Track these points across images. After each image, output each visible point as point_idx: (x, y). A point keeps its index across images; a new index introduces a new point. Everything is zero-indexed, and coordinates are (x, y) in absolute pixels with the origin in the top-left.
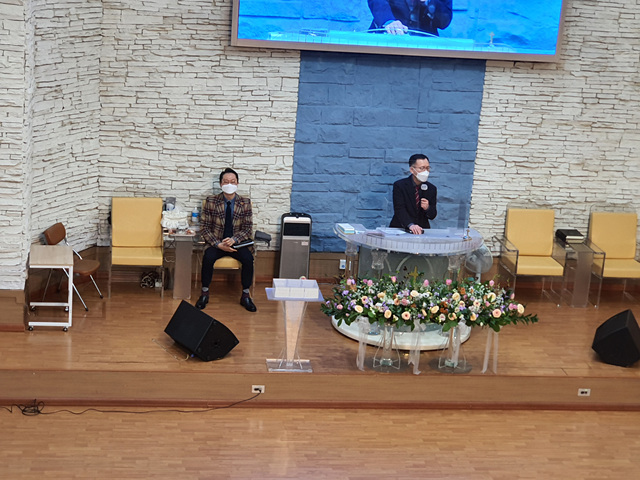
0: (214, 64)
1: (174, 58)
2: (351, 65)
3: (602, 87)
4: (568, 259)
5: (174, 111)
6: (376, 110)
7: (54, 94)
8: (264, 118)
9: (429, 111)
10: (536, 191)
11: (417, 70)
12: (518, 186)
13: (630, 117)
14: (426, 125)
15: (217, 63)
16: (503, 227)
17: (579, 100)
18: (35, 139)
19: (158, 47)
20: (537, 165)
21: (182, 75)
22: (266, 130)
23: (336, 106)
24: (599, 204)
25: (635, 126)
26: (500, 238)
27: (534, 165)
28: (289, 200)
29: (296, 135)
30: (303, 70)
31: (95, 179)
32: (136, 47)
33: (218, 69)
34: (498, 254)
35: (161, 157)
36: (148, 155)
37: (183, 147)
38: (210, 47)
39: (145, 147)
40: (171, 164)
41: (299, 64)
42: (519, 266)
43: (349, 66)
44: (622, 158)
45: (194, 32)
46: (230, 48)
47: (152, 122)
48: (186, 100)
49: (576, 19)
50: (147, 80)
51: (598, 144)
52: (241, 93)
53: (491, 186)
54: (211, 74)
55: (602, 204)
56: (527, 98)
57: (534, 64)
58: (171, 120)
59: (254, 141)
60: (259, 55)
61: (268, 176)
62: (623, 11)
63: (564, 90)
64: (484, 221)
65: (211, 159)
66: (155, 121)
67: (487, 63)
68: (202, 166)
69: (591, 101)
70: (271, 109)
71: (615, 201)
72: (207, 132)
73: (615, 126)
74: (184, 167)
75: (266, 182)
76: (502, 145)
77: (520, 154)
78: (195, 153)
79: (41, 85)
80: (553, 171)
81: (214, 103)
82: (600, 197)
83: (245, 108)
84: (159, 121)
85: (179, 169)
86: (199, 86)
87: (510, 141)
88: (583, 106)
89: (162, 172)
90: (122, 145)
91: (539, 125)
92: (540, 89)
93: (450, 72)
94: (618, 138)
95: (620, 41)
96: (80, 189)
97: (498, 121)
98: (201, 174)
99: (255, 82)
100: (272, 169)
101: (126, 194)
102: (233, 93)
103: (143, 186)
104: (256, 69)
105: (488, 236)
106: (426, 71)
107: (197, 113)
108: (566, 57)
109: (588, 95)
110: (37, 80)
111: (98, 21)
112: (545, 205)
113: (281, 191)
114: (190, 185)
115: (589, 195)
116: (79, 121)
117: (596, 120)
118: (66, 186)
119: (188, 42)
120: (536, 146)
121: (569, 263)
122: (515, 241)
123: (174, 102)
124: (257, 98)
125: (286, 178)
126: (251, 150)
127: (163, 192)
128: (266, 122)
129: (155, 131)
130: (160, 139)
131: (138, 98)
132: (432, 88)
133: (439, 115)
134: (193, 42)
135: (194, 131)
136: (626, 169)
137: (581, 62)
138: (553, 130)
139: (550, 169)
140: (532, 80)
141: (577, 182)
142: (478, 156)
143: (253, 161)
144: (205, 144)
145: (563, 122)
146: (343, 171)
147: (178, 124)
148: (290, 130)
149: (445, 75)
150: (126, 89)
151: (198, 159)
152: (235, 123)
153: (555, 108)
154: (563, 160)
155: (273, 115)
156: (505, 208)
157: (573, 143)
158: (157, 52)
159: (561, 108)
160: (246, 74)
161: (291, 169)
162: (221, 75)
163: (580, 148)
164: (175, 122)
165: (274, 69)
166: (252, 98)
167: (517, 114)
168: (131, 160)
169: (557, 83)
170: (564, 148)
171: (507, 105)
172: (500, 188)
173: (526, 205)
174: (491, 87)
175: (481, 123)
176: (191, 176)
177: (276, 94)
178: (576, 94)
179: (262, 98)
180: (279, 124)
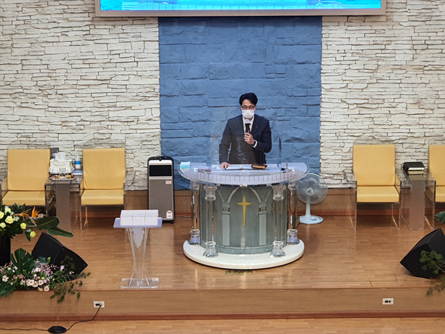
0: (85, 33)
1: (51, 30)
2: (203, 27)
3: (430, 34)
5: (54, 75)
6: (228, 65)
8: (132, 77)
9: (275, 63)
10: (378, 129)
12: (361, 125)
14: (273, 75)
15: (88, 32)
16: (351, 161)
17: (409, 47)
19: (36, 22)
20: (377, 106)
21: (59, 44)
22: (134, 87)
23: (193, 64)
24: (437, 138)
27: (374, 106)
28: (159, 146)
29: (160, 89)
30: (162, 34)
32: (18, 22)
33: (88, 37)
34: (349, 186)
35: (47, 114)
36: (36, 113)
37: (65, 105)
38: (81, 19)
39: (33, 106)
40: (56, 119)
41: (157, 29)
42: (358, 196)
43: (201, 28)
45: (66, 7)
46: (96, 19)
47: (37, 85)
48: (63, 65)
50: (30, 49)
51: (431, 85)
52: (111, 57)
53: (337, 126)
54: (83, 42)
55: (440, 138)
56: (362, 48)
57: (365, 18)
58: (53, 83)
59: (125, 97)
60: (123, 23)
61: (139, 126)
63: (395, 39)
64: (334, 157)
65: (90, 114)
66: (40, 83)
67: (323, 19)
68: (82, 120)
69: (421, 47)
70: (136, 69)
72: (84, 91)
74: (67, 121)
75: (138, 131)
76: (344, 90)
77: (360, 97)
78: (75, 109)
80: (392, 111)
81: (88, 66)
82: (437, 132)
83: (115, 69)
84: (43, 83)
85: (64, 123)
86: (74, 52)
87: (350, 86)
88: (414, 52)
89: (49, 127)
90: (14, 105)
91: (375, 71)
92: (373, 39)
93: (289, 28)
97: (337, 69)
98: (82, 127)
99: (121, 47)
100: (142, 120)
101: (20, 147)
102: (103, 57)
103: (34, 139)
104: (121, 36)
105: (338, 170)
106: (268, 29)
107: (74, 75)
108: (394, 10)
109: (418, 42)
112: (386, 141)
113: (151, 138)
114: (74, 137)
115: (428, 130)
117: (427, 64)
119: (61, 16)
120: (374, 89)
123: (52, 66)
124: (125, 60)
125: (156, 127)
126: (123, 104)
127: (51, 143)
128: (133, 80)
129: (40, 92)
130: (45, 99)
131: (23, 65)
132: (276, 43)
133: (285, 66)
134: (66, 16)
135: (73, 91)
137: (408, 14)
138: (389, 75)
139: (389, 109)
140: (365, 32)
141: (415, 119)
142: (323, 100)
143: (125, 114)
144: (83, 101)
145: (397, 67)
146: (204, 119)
147: (59, 86)
148: (155, 86)
149: (285, 31)
150: (13, 58)
151: (78, 114)
152: (104, 81)
153: (388, 55)
154: (400, 100)
155: (140, 73)
156: (351, 145)
157: (409, 85)
158: (36, 26)
159: (394, 55)
160: (112, 40)
161: (159, 119)
162: (92, 42)
163: (415, 89)
164: (56, 84)
165: (137, 34)
166: (120, 60)
167: (354, 62)
168: (22, 118)
169: (388, 33)
170: (400, 90)
171: (344, 55)
172: (345, 127)
173: (370, 142)
174: (328, 39)
175: (322, 71)
176: (74, 129)
177: (140, 56)
178: (406, 42)
179: (128, 60)
180: (145, 81)
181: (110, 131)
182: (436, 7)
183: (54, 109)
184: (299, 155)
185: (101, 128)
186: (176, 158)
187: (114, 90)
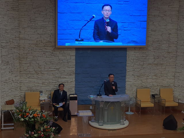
0: (51, 53)
1: (40, 52)
2: (89, 51)
3: (159, 54)
5: (41, 67)
6: (97, 64)
7: (7, 64)
8: (66, 68)
9: (112, 63)
10: (143, 84)
11: (108, 52)
12: (138, 82)
13: (167, 61)
14: (111, 67)
16: (136, 94)
17: (153, 58)
18: (2, 77)
19: (35, 49)
20: (143, 76)
21: (43, 57)
22: (67, 71)
23: (86, 63)
25: (169, 64)
28: (74, 90)
29: (75, 72)
31: (19, 88)
32: (29, 50)
33: (52, 54)
35: (38, 80)
36: (34, 80)
37: (43, 77)
38: (50, 49)
39: (33, 77)
40: (40, 82)
41: (75, 52)
42: (141, 105)
44: (166, 73)
45: (45, 45)
46: (56, 49)
48: (44, 64)
49: (150, 36)
50: (33, 59)
51: (159, 70)
52: (59, 61)
53: (131, 83)
54: (51, 56)
55: (162, 86)
56: (139, 58)
57: (140, 48)
58: (40, 70)
59: (64, 74)
60: (64, 50)
61: (68, 84)
62: (163, 33)
63: (149, 55)
65: (52, 80)
66: (35, 70)
67: (127, 49)
68: (49, 82)
69: (156, 58)
70: (67, 65)
71: (165, 85)
72: (50, 72)
73: (164, 64)
75: (68, 86)
76: (133, 71)
77: (138, 74)
78: (47, 78)
79: (3, 61)
80: (148, 78)
81: (52, 64)
82: (161, 84)
83: (61, 65)
84: (37, 70)
85: (43, 83)
86: (47, 59)
87: (135, 70)
89: (38, 84)
90: (26, 77)
91: (143, 65)
92: (142, 55)
93: (117, 52)
94: (165, 68)
95: (163, 41)
96: (15, 90)
97: (131, 65)
98: (49, 84)
99: (63, 58)
100: (69, 82)
101: (28, 91)
102: (57, 61)
103: (33, 89)
104: (63, 54)
106: (110, 52)
107: (47, 67)
108: (149, 46)
109: (156, 56)
110: (2, 60)
111: (18, 43)
112: (146, 87)
113: (72, 88)
114: (46, 88)
115: (158, 84)
116: (14, 71)
117: (158, 63)
118: (11, 90)
119: (43, 48)
120: (142, 71)
122: (139, 98)
123: (40, 64)
124: (64, 62)
125: (73, 84)
126: (63, 77)
127: (39, 90)
129: (35, 73)
130: (37, 75)
131: (30, 64)
132: (112, 56)
133: (115, 64)
134: (45, 47)
135: (46, 72)
136: (167, 76)
137: (153, 47)
138: (147, 66)
140: (140, 53)
141: (155, 80)
142: (127, 75)
143: (64, 80)
144: (50, 76)
145: (149, 64)
146: (89, 81)
148: (74, 70)
150: (27, 61)
151: (48, 80)
152: (58, 69)
153: (147, 60)
154: (150, 74)
155: (69, 66)
156: (136, 89)
157: (152, 70)
158: (35, 51)
160: (60, 55)
161: (74, 81)
162: (54, 56)
163: (155, 71)
164: (41, 70)
165: (68, 53)
166: (63, 62)
167: (136, 62)
168: (29, 82)
169: (147, 53)
170: (150, 71)
171: (134, 60)
172: (133, 83)
174: (129, 55)
175: (127, 65)
176: (46, 85)
177: (69, 60)
178: (152, 56)
179: (65, 62)
180: (70, 69)
182: (161, 45)
183: (40, 79)
185: (55, 85)
186: (80, 94)
187: (60, 72)
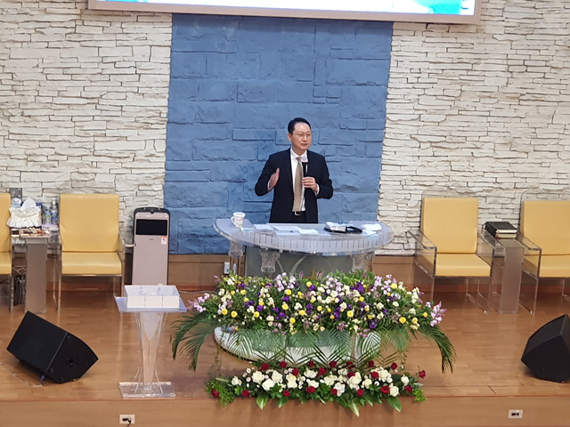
0: (69, 31)
1: (20, 25)
2: (233, 30)
3: (530, 52)
4: (495, 257)
5: (21, 88)
6: (264, 83)
8: (130, 95)
9: (327, 83)
10: (456, 177)
11: (313, 35)
12: (435, 170)
13: (564, 87)
14: (324, 100)
16: (418, 219)
17: (504, 68)
20: (457, 145)
21: (30, 44)
22: (132, 109)
23: (216, 80)
24: (531, 191)
26: (414, 233)
27: (453, 146)
28: (162, 193)
29: (168, 114)
30: (176, 37)
33: (73, 37)
34: (413, 252)
35: (7, 143)
37: (33, 131)
38: (63, 14)
40: (19, 151)
41: (170, 30)
42: (437, 266)
43: (231, 31)
44: (557, 136)
46: (87, 12)
48: (35, 74)
51: (527, 120)
52: (103, 66)
53: (403, 171)
54: (65, 43)
55: (535, 191)
56: (442, 66)
57: (450, 27)
58: (18, 99)
59: (119, 122)
60: (122, 19)
61: (136, 164)
63: (486, 56)
64: (395, 214)
65: (68, 144)
67: (395, 26)
68: (56, 154)
69: (518, 69)
70: (137, 84)
71: (549, 187)
72: (62, 113)
73: (547, 98)
74: (35, 155)
75: (134, 171)
76: (415, 123)
77: (436, 133)
78: (48, 138)
80: (476, 153)
81: (69, 77)
82: (531, 182)
83: (108, 83)
84: (4, 99)
85: (30, 157)
86: (52, 57)
88: (509, 75)
89: (9, 162)
91: (457, 98)
92: (458, 55)
93: (351, 36)
94: (551, 114)
97: (409, 94)
98: (56, 164)
99: (118, 52)
100: (141, 155)
102: (92, 66)
104: (119, 37)
105: (400, 230)
106: (322, 36)
107: (49, 90)
108: (487, 18)
109: (515, 62)
112: (466, 192)
113: (152, 182)
114: (43, 177)
115: (519, 180)
117: (525, 91)
119: (36, 5)
120: (454, 123)
121: (496, 261)
122: (433, 236)
123: (19, 76)
124: (122, 71)
125: (158, 166)
126: (115, 133)
127: (11, 185)
128: (133, 100)
130: (5, 122)
132: (330, 55)
133: (341, 87)
134: (43, 5)
135: (46, 112)
136: (560, 149)
137: (505, 24)
138: (475, 104)
139: (472, 150)
140: (448, 45)
141: (504, 165)
142: (386, 136)
143: (117, 147)
144: (59, 127)
145: (486, 94)
146: (226, 157)
147: (26, 104)
148: (161, 109)
149: (344, 40)
151: (51, 145)
152: (95, 101)
153: (476, 78)
154: (487, 139)
155: (141, 91)
156: (420, 198)
157: (498, 119)
159: (482, 78)
160: (107, 41)
161: (163, 155)
162: (78, 44)
163: (507, 125)
164: (23, 101)
165: (141, 35)
166: (116, 71)
167: (431, 85)
169: (477, 49)
170: (488, 124)
171: (419, 75)
172: (414, 173)
173: (444, 194)
174: (399, 53)
175: (389, 97)
176: (44, 166)
177: (144, 66)
178: (500, 62)
179: (127, 71)
180: (148, 102)
181: (95, 170)
182: (541, 16)
184: (350, 210)
185: (82, 165)
186: (183, 209)
187: (104, 113)
